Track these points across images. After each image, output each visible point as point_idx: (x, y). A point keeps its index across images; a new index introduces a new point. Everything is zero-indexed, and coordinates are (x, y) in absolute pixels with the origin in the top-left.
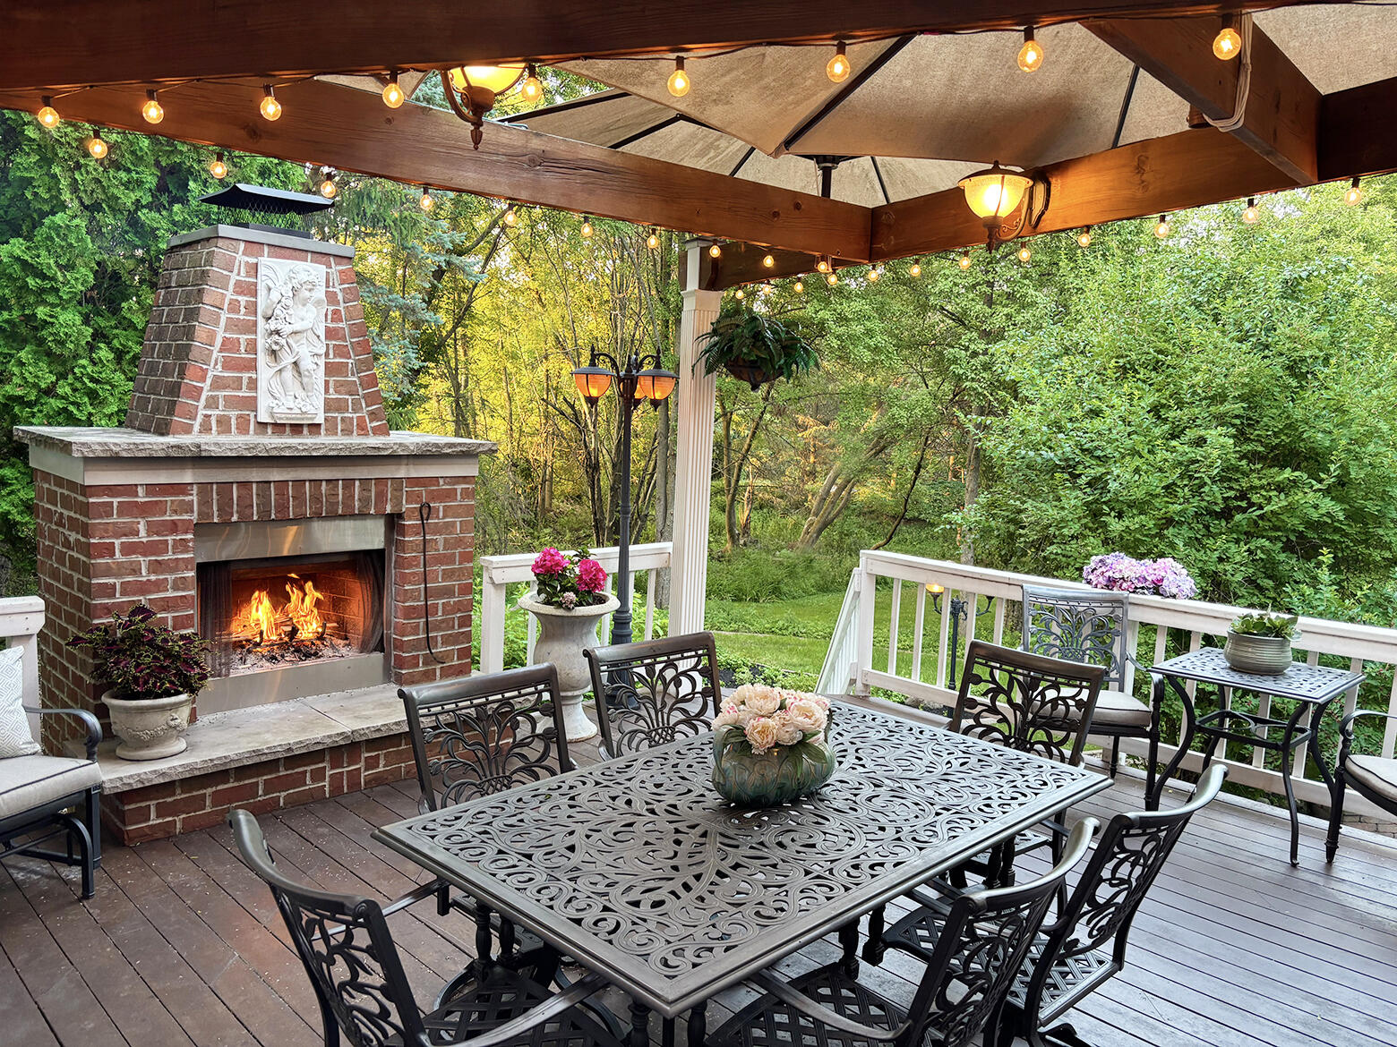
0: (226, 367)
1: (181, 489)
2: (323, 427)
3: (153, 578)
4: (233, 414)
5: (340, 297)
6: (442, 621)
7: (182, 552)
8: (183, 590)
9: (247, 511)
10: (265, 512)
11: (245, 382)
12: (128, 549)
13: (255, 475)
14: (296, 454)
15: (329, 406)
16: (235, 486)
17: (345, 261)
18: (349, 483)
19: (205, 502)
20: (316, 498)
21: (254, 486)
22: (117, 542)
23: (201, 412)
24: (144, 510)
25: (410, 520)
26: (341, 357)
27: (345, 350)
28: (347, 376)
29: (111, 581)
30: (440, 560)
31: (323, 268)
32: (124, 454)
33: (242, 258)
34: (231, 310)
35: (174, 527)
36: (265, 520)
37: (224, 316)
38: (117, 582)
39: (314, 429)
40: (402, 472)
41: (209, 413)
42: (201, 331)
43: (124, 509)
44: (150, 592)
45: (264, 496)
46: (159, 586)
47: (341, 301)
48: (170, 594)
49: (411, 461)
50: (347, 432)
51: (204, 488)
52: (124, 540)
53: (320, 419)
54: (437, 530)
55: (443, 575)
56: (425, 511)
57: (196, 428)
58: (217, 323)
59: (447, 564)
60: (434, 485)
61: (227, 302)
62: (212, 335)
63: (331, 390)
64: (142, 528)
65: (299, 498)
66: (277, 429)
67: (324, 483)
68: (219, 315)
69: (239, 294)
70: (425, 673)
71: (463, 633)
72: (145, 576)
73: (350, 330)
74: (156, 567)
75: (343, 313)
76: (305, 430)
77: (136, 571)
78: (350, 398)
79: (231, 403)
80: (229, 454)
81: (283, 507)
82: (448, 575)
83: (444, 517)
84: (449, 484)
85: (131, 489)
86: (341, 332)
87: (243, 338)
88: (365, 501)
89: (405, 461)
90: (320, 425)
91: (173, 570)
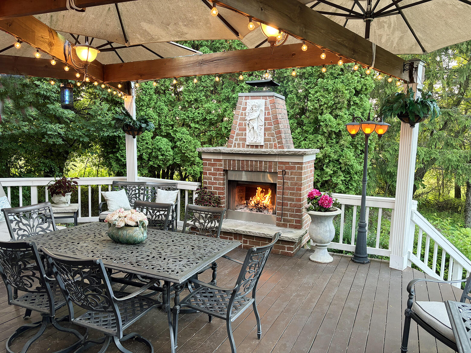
0: (239, 130)
1: (220, 160)
2: (264, 146)
3: (214, 181)
4: (241, 142)
5: (270, 108)
6: (290, 209)
7: (220, 176)
8: (220, 185)
9: (234, 167)
10: (238, 168)
11: (244, 134)
12: (210, 174)
13: (236, 158)
14: (242, 153)
15: (265, 140)
16: (232, 161)
17: (271, 97)
18: (261, 162)
19: (225, 164)
20: (252, 166)
21: (236, 161)
22: (208, 172)
23: (234, 142)
24: (213, 165)
25: (279, 175)
26: (270, 126)
27: (271, 123)
28: (271, 131)
29: (206, 181)
30: (289, 189)
31: (264, 100)
32: (205, 151)
33: (244, 101)
34: (241, 115)
35: (218, 170)
36: (238, 170)
37: (240, 117)
38: (208, 181)
39: (262, 147)
40: (277, 159)
41: (235, 142)
42: (234, 122)
43: (210, 164)
44: (214, 185)
45: (238, 164)
46: (215, 183)
47: (270, 109)
48: (218, 186)
49: (279, 156)
50: (271, 148)
51: (225, 160)
52: (209, 171)
53: (262, 144)
54: (288, 179)
55: (290, 194)
56: (284, 173)
57: (233, 146)
58: (238, 119)
59: (292, 191)
60: (287, 164)
61: (240, 113)
62: (237, 122)
63: (267, 136)
64: (212, 169)
65: (247, 165)
66: (252, 147)
67: (254, 162)
68: (238, 117)
69: (243, 111)
70: (283, 224)
71: (297, 215)
72: (213, 181)
73: (273, 117)
74: (215, 179)
75: (271, 113)
76: (259, 147)
77: (211, 179)
78: (272, 138)
79: (241, 140)
80: (227, 152)
81: (243, 167)
82: (292, 194)
83: (291, 175)
84: (293, 164)
85: (210, 160)
86: (270, 118)
87: (244, 122)
88: (266, 168)
89: (277, 156)
90: (263, 146)
91: (218, 180)
